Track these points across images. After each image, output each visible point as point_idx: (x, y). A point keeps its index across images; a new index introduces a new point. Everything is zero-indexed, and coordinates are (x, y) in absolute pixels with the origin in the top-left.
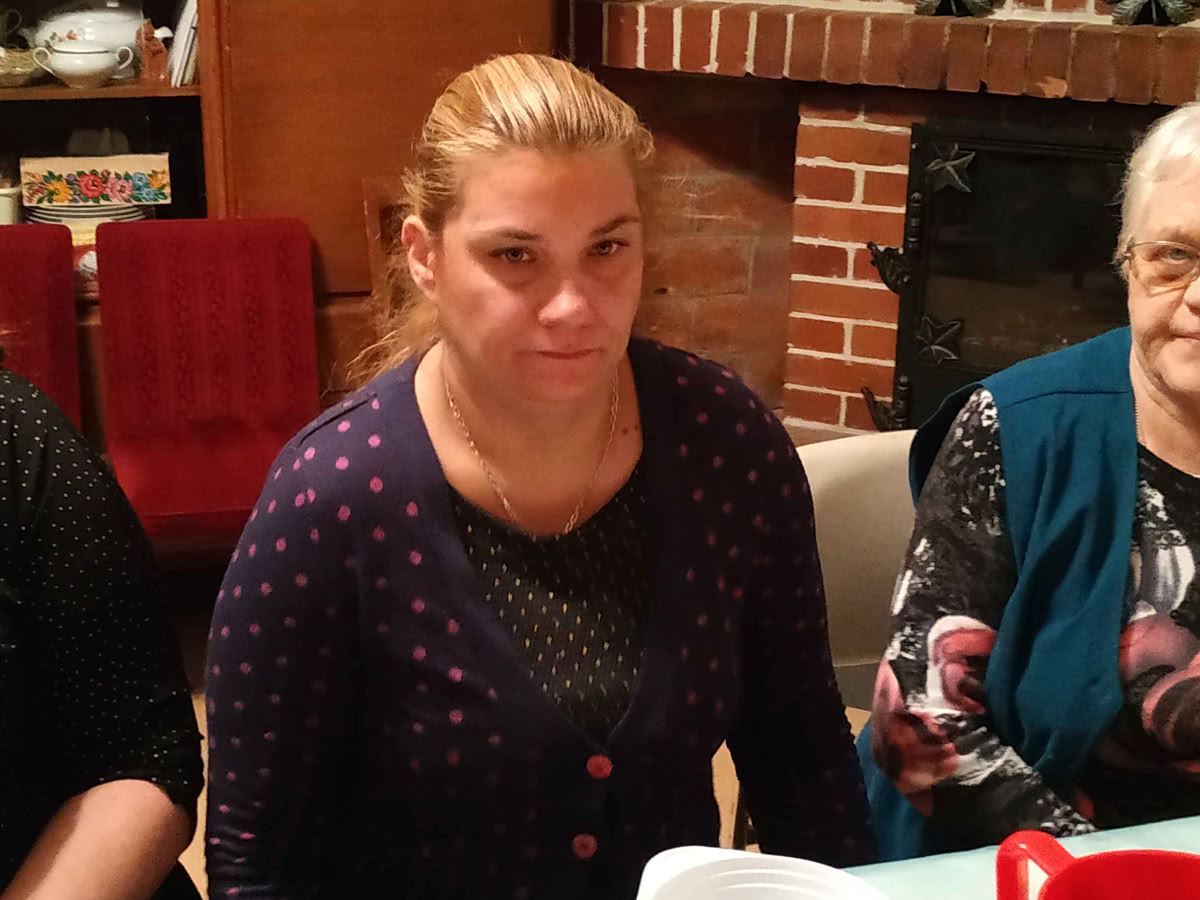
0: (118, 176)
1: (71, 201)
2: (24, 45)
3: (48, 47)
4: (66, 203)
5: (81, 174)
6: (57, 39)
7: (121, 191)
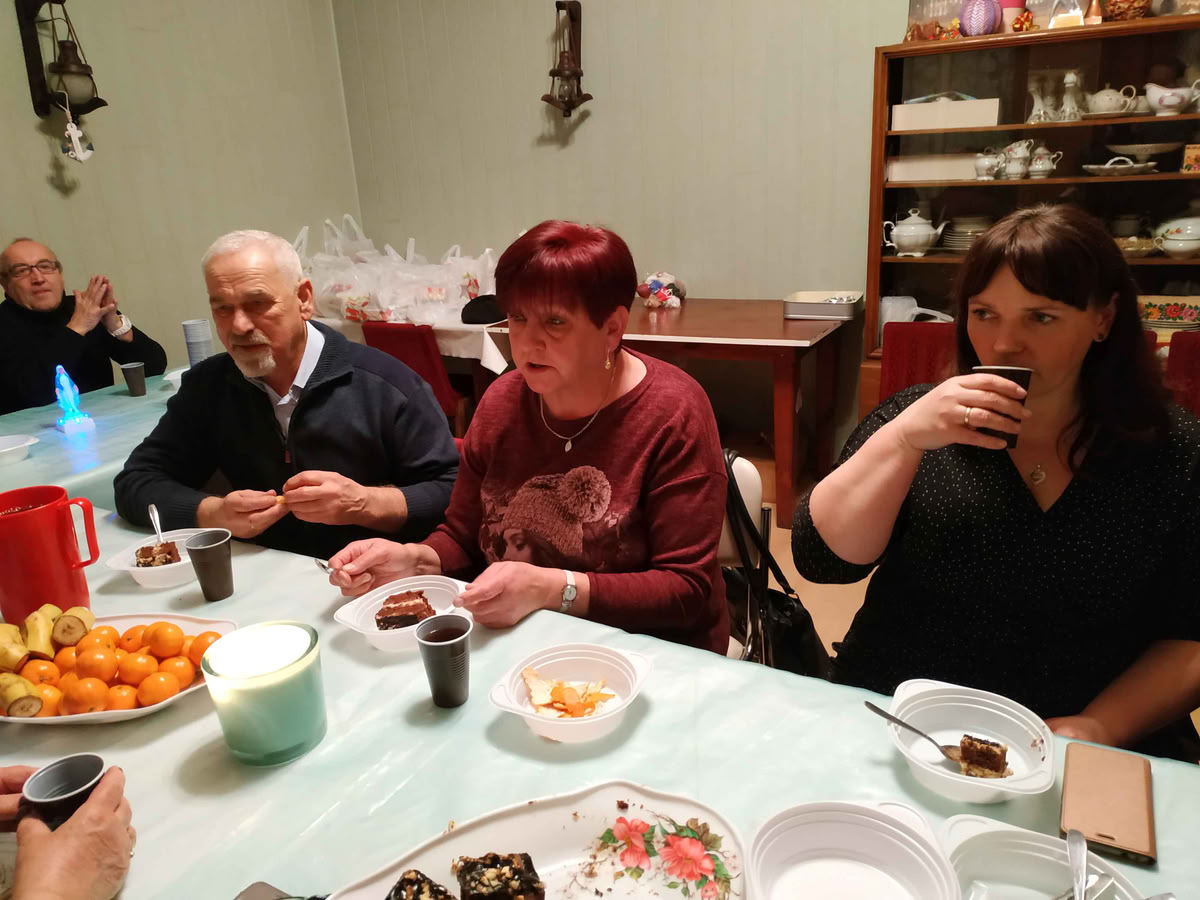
0: (1190, 307)
1: (1159, 319)
2: (1149, 236)
3: (1163, 236)
4: (1156, 320)
5: (1168, 305)
6: (1169, 232)
7: (1191, 315)
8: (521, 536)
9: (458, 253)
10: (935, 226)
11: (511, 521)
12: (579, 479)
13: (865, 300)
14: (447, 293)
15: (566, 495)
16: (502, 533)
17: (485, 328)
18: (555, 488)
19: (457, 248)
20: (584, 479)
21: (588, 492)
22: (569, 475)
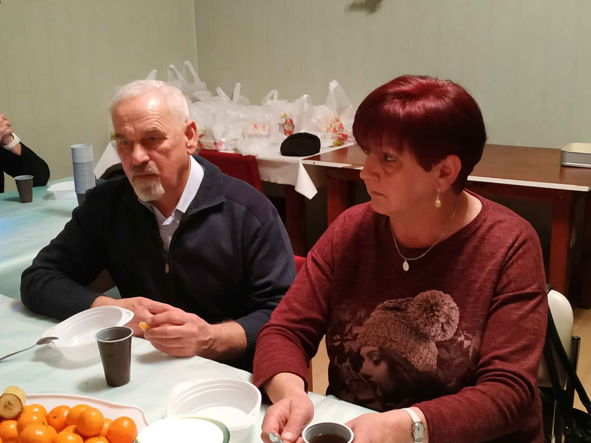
8: (377, 353)
9: (276, 97)
11: (366, 339)
12: (428, 302)
14: (269, 129)
15: (415, 316)
16: (359, 350)
17: (300, 160)
18: (405, 310)
19: (275, 93)
20: (432, 301)
21: (437, 313)
22: (419, 298)
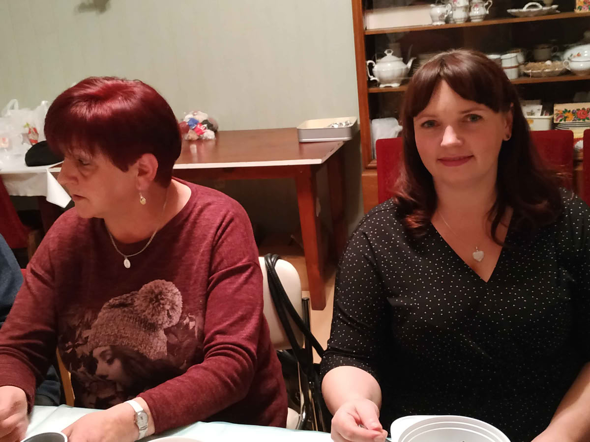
1: (573, 120)
2: (559, 59)
3: (569, 59)
4: (571, 121)
5: (578, 110)
6: (573, 56)
10: (405, 61)
11: (97, 340)
12: (152, 292)
13: (359, 123)
15: (142, 308)
16: (91, 353)
17: (48, 169)
18: (131, 304)
20: (156, 291)
22: (143, 291)
